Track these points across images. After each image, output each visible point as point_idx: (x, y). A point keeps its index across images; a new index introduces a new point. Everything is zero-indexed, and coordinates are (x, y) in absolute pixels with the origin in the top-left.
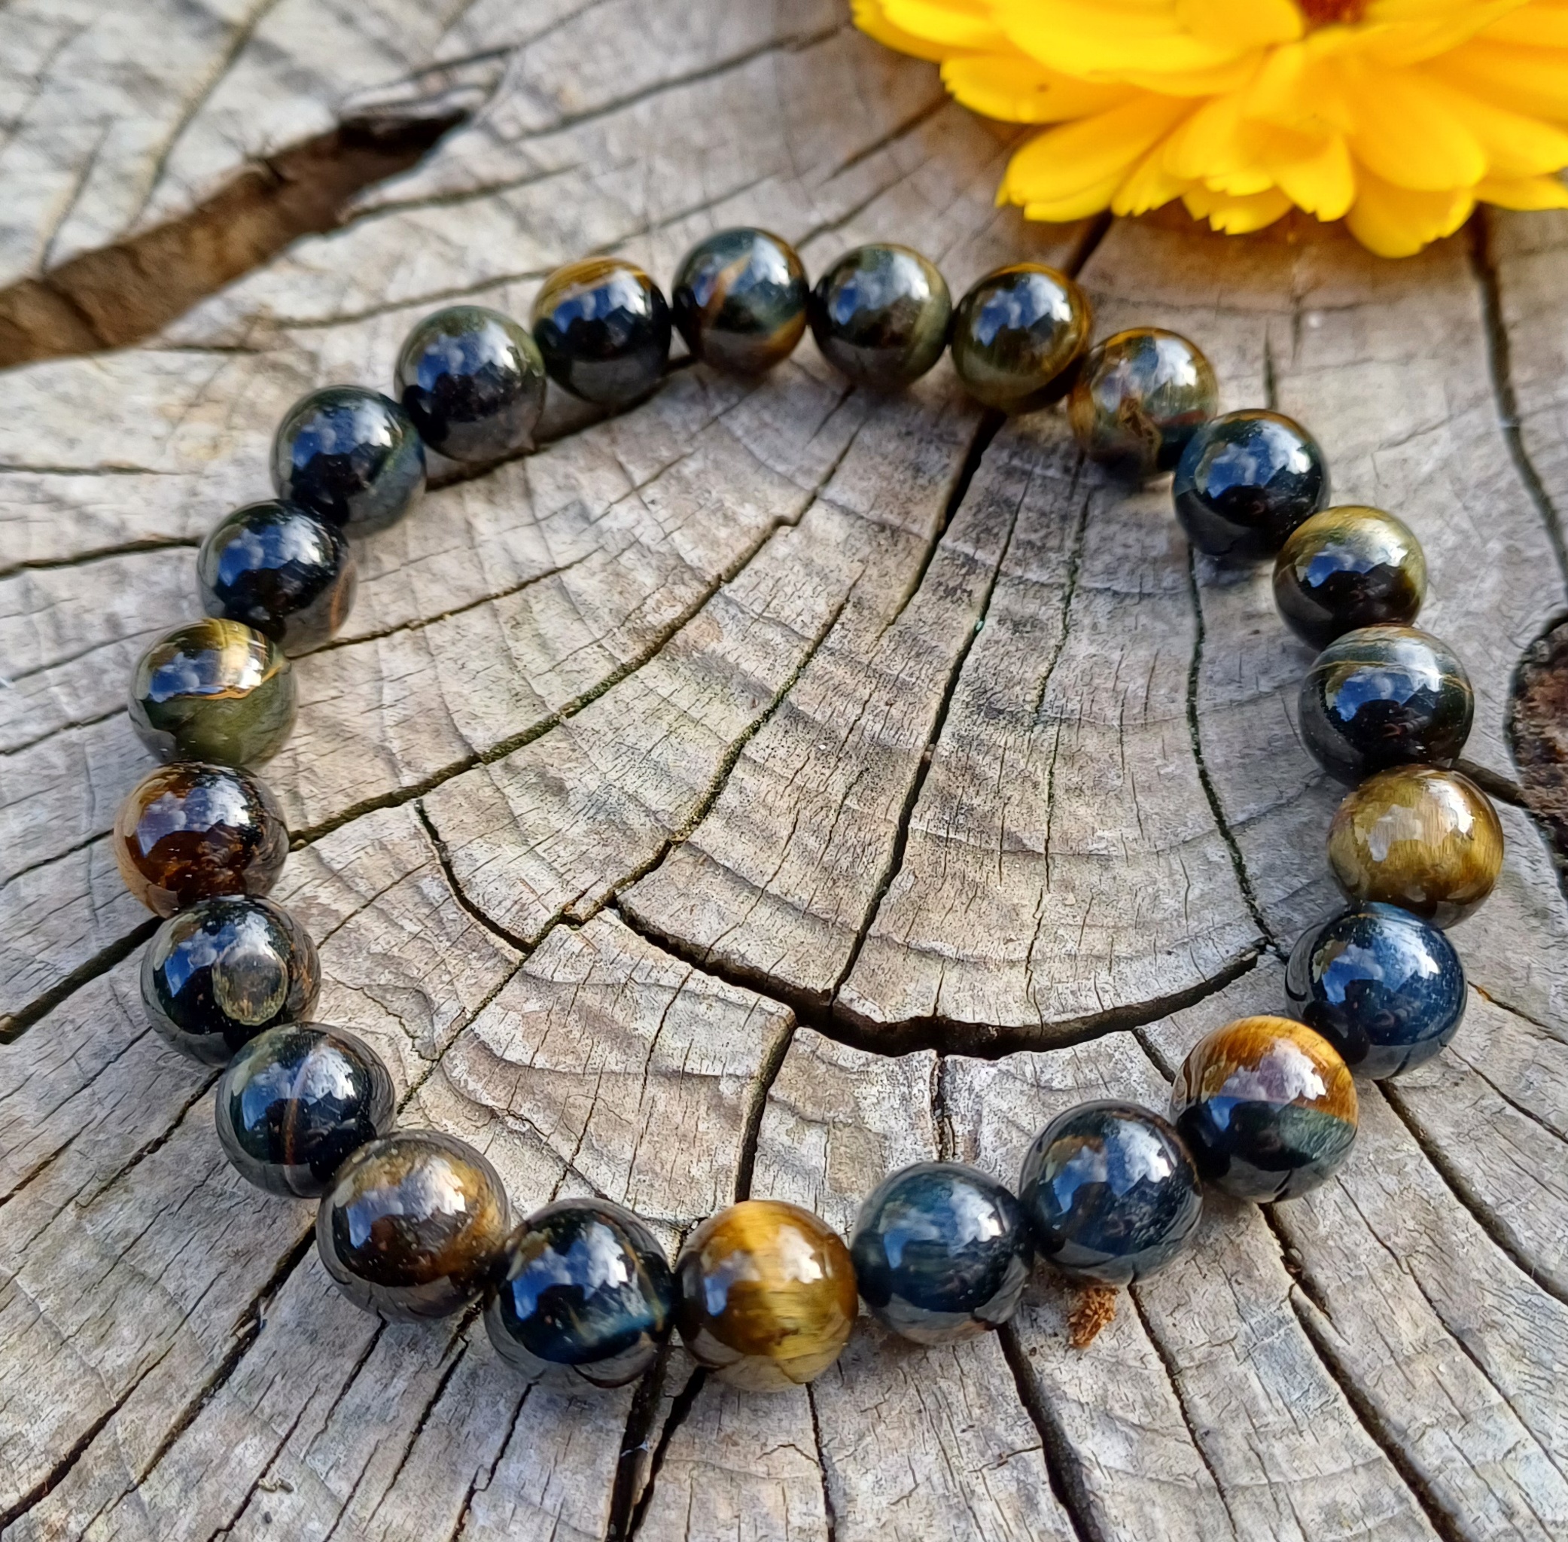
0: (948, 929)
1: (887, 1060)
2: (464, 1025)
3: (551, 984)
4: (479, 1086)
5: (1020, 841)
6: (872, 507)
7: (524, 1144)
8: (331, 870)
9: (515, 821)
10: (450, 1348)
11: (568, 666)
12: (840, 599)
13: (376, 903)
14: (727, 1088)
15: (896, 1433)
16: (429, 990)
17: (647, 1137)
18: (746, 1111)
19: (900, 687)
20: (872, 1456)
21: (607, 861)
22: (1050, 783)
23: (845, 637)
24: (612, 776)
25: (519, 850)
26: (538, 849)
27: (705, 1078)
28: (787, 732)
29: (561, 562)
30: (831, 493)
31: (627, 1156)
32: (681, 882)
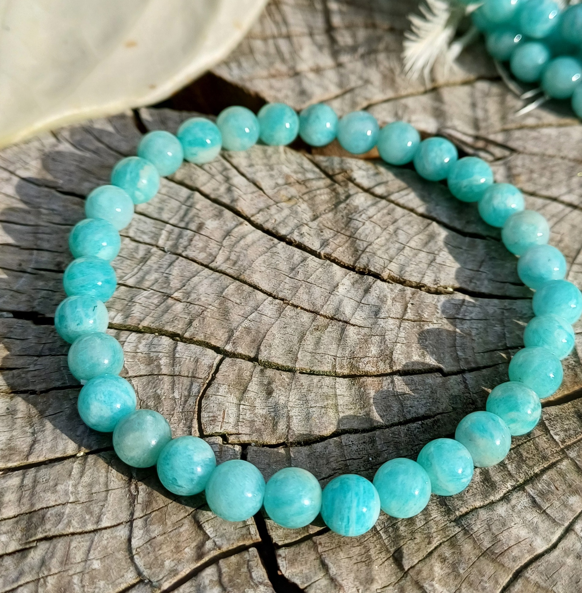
0: (341, 564)
5: (401, 557)
7: (129, 498)
8: (174, 355)
9: (245, 390)
11: (318, 356)
12: (431, 414)
13: (175, 378)
14: (209, 545)
17: (166, 535)
18: (206, 559)
21: (259, 431)
23: (418, 428)
24: (291, 404)
25: (235, 401)
26: (241, 406)
27: (205, 534)
28: (364, 442)
29: (352, 321)
30: (468, 376)
31: (153, 535)
32: (274, 459)
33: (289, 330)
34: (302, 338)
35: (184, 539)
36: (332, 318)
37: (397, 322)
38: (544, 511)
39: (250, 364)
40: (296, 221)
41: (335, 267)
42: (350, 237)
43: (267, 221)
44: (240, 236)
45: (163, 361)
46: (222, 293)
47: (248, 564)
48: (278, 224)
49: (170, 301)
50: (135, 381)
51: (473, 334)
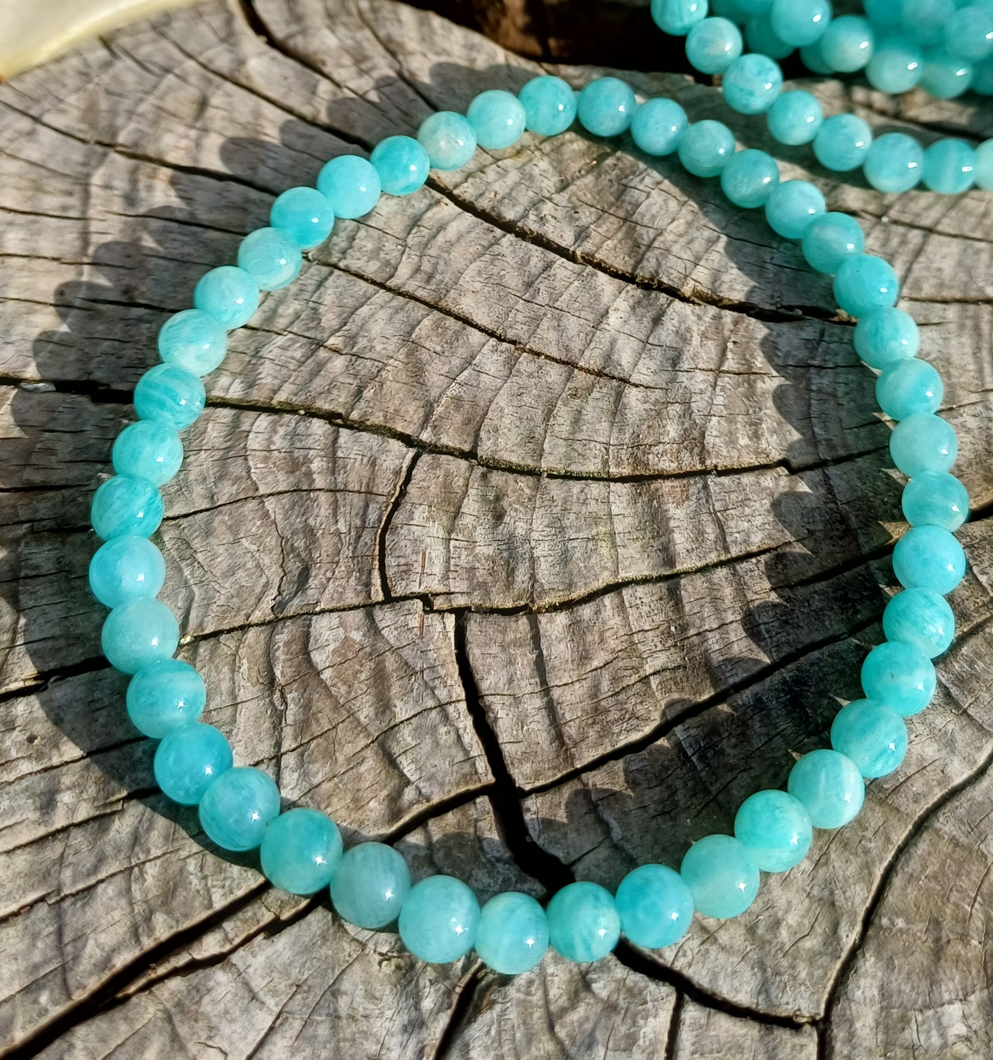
2: (309, 613)
3: (378, 632)
4: (282, 657)
5: (729, 800)
7: (271, 717)
8: (334, 453)
9: (457, 514)
11: (577, 445)
13: (338, 494)
14: (409, 794)
16: (313, 573)
17: (336, 780)
18: (406, 818)
21: (483, 586)
23: (751, 571)
24: (535, 535)
25: (441, 534)
26: (452, 543)
27: (402, 775)
28: (661, 599)
29: (634, 379)
30: (832, 471)
31: (315, 781)
32: (511, 636)
33: (526, 399)
34: (549, 414)
35: (368, 784)
36: (600, 374)
37: (710, 377)
38: (965, 711)
39: (463, 464)
40: (531, 194)
41: (602, 277)
42: (625, 220)
43: (481, 195)
44: (436, 226)
45: (317, 465)
46: (410, 334)
47: (475, 827)
48: (501, 201)
49: (322, 353)
50: (270, 504)
51: (840, 394)
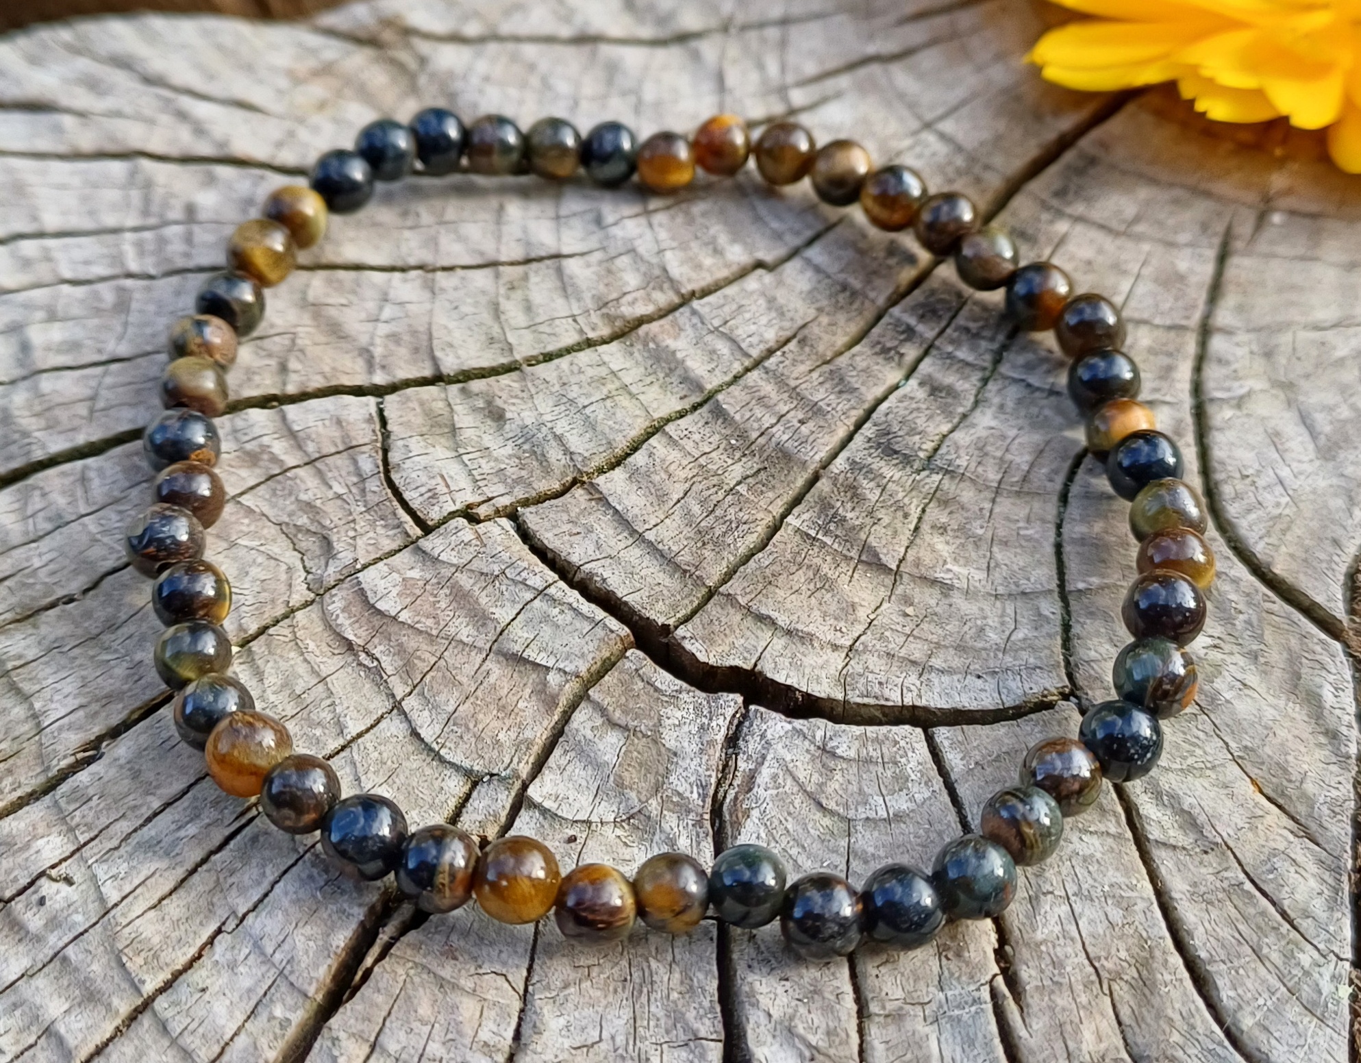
0: (788, 606)
1: (698, 693)
2: (352, 573)
3: (436, 560)
4: (347, 622)
5: (876, 555)
6: (842, 271)
7: (367, 677)
8: (290, 430)
9: (454, 431)
10: (243, 814)
11: (542, 328)
12: (789, 334)
13: (318, 464)
14: (553, 679)
15: (599, 993)
16: (334, 538)
17: (472, 699)
18: (563, 702)
19: (815, 410)
20: (570, 1005)
21: (519, 481)
22: (920, 519)
23: (782, 363)
24: (547, 418)
25: (448, 454)
26: (465, 457)
27: (536, 665)
28: (707, 423)
29: (566, 251)
30: (810, 253)
31: (450, 709)
32: (574, 511)
33: (465, 309)
34: (496, 311)
35: (506, 691)
36: (528, 261)
39: (433, 389)
46: (305, 299)
47: (639, 675)
